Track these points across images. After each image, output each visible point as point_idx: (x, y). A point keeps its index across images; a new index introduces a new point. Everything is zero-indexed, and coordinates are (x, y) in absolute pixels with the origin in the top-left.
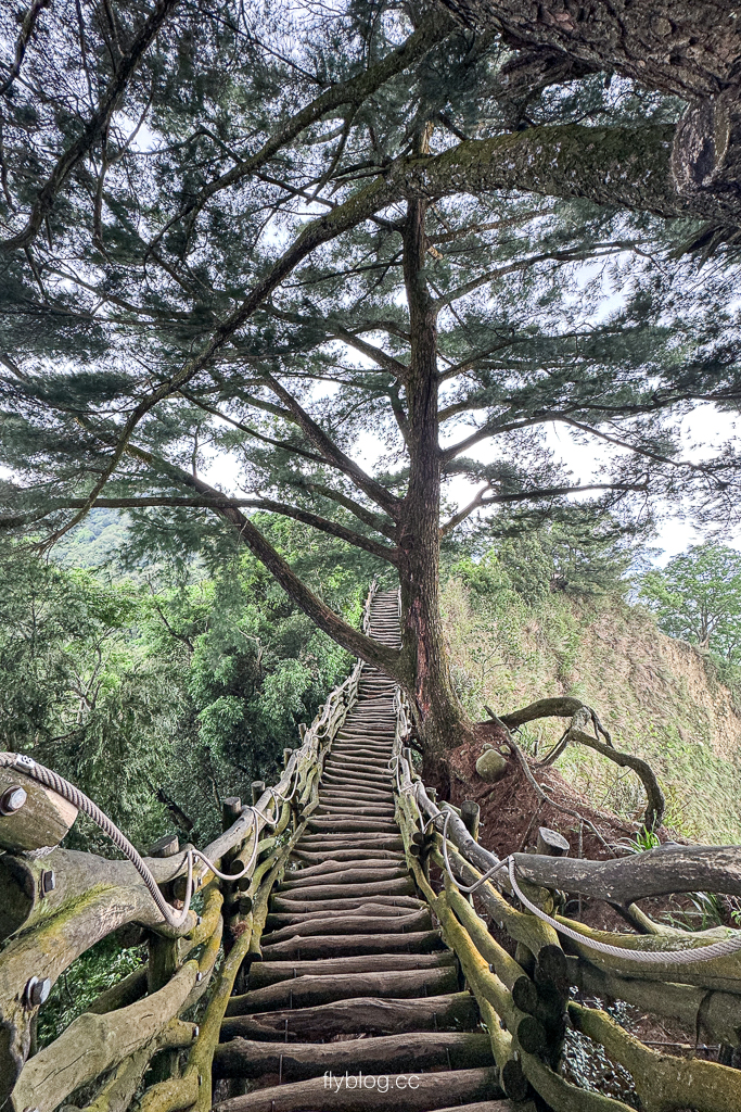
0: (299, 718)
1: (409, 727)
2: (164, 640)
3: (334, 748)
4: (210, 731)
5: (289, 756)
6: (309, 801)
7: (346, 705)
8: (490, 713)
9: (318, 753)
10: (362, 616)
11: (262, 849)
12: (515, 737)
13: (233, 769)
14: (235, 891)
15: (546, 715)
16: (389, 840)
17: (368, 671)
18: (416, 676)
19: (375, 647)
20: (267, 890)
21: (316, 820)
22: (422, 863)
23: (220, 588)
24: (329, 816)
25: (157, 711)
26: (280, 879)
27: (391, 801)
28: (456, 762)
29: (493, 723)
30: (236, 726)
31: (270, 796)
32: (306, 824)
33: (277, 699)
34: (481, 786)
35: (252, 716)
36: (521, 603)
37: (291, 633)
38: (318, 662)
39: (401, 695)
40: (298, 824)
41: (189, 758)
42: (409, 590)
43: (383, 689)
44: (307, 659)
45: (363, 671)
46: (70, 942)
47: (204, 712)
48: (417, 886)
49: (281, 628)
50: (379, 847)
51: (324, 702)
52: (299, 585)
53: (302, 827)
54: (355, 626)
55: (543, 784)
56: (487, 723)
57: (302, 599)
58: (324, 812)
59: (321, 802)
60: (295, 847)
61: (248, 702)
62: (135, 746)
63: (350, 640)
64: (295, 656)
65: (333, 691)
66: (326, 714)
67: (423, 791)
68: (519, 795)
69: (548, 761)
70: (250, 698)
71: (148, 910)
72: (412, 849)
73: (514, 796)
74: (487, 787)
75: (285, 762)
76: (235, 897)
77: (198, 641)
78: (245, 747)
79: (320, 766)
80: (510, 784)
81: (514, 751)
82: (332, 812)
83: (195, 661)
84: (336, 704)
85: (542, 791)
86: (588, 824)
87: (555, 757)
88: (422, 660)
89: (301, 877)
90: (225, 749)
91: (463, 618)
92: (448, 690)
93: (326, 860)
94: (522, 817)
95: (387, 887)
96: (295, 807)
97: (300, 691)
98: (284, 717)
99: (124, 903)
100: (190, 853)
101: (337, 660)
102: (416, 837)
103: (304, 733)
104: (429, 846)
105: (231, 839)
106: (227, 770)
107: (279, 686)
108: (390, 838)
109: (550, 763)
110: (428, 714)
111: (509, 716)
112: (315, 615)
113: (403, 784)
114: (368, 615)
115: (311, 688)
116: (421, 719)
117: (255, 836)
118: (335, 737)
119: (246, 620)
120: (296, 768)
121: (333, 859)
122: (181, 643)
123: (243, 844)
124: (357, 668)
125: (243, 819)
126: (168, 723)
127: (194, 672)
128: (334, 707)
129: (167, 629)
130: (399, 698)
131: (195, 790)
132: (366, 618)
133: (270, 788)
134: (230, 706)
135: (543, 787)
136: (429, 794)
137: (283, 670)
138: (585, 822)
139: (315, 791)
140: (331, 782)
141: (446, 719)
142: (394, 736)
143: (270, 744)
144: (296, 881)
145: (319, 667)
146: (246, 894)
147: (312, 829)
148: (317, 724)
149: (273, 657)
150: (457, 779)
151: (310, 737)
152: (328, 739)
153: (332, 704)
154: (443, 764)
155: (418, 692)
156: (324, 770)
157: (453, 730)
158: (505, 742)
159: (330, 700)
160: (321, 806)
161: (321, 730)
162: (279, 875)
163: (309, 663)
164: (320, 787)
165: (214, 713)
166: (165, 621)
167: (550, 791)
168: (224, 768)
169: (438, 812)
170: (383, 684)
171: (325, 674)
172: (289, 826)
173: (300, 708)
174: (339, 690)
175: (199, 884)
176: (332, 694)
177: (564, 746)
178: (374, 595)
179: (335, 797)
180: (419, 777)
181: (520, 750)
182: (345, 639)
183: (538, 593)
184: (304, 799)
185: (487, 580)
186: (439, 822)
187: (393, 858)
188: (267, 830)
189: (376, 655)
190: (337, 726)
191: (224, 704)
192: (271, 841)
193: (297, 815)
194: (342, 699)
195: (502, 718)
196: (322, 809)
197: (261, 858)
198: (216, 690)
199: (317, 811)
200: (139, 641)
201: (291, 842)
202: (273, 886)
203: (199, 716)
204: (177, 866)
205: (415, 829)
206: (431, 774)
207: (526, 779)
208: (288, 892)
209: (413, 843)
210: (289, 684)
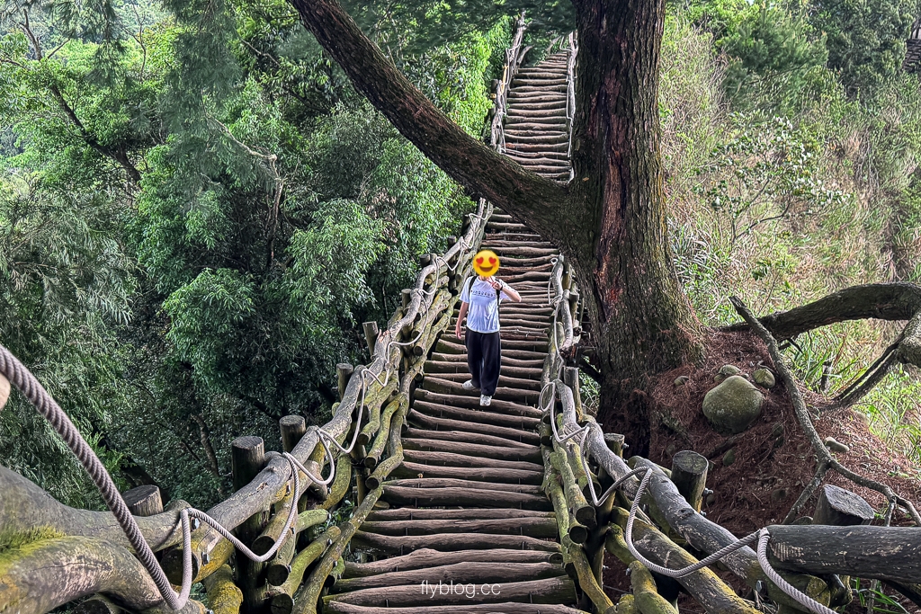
0: (363, 312)
1: (576, 332)
2: (76, 156)
3: (429, 369)
4: (189, 333)
5: (347, 376)
6: (386, 454)
7: (454, 293)
8: (741, 310)
9: (402, 376)
10: (490, 116)
11: (303, 525)
12: (786, 357)
13: (237, 403)
14: (261, 584)
15: (855, 316)
16: (531, 520)
17: (499, 230)
18: (597, 235)
19: (517, 176)
20: (315, 589)
21: (400, 487)
22: (590, 556)
23: (184, 44)
24: (421, 480)
25: (87, 280)
26: (337, 573)
27: (537, 459)
28: (666, 395)
29: (747, 327)
30: (241, 325)
31: (316, 440)
32: (380, 491)
33: (319, 277)
34: (710, 437)
35: (271, 307)
36: (839, 93)
37: (339, 151)
38: (398, 206)
39: (564, 274)
40: (366, 492)
41: (151, 385)
42: (595, 54)
43: (528, 264)
44: (376, 200)
45: (488, 229)
46: (26, 590)
47: (175, 299)
48: (579, 590)
49: (320, 139)
50: (513, 530)
51: (412, 284)
52: (357, 40)
53: (373, 497)
54: (474, 135)
55: (830, 439)
56: (734, 328)
57: (364, 71)
58: (414, 474)
59: (407, 458)
60: (361, 528)
61: (260, 283)
62: (54, 342)
63: (466, 162)
64: (349, 195)
65: (429, 263)
66: (417, 307)
67: (600, 437)
68: (780, 455)
69: (848, 397)
70: (261, 275)
71: (132, 578)
72: (574, 532)
73: (771, 457)
74: (720, 441)
75: (339, 387)
76: (262, 595)
77: (146, 160)
78: (260, 363)
79: (405, 396)
80: (765, 437)
81: (782, 379)
82: (427, 475)
83: (143, 201)
84: (434, 288)
85: (826, 450)
86: (906, 506)
87: (862, 391)
88: (612, 204)
89: (373, 573)
90: (222, 365)
91: (705, 124)
92: (662, 264)
93: (418, 547)
94: (782, 493)
95: (527, 591)
96: (361, 465)
97: (364, 263)
98: (334, 308)
99: (94, 556)
100: (186, 513)
101: (436, 206)
102: (581, 514)
103: (374, 339)
104: (604, 531)
105: (252, 499)
106: (227, 406)
107: (322, 252)
108: (535, 517)
109: (848, 402)
110: (616, 309)
111: (781, 317)
112: (393, 108)
113: (563, 428)
114: (500, 112)
115: (384, 259)
116: (602, 318)
117: (292, 502)
118: (433, 349)
119: (248, 122)
120: (360, 399)
121: (430, 546)
122: (110, 163)
123: (273, 509)
124: (476, 222)
125: (271, 471)
126: (109, 303)
127: (145, 220)
128: (431, 294)
129: (77, 131)
130: (559, 280)
131: (168, 439)
132: (497, 122)
133: (316, 428)
134: (227, 287)
135: (830, 444)
136: (610, 444)
137: (329, 220)
138: (901, 503)
139: (397, 439)
140: (425, 425)
141: (652, 319)
142: (546, 349)
143: (309, 360)
144: (366, 579)
145: (401, 218)
146: (280, 589)
147: (391, 499)
148: (399, 324)
149: (306, 195)
150: (665, 426)
151: (387, 343)
152: (419, 352)
153: (426, 287)
154: (638, 399)
155: (600, 267)
156: (411, 406)
157: (663, 339)
158: (766, 363)
159: (422, 280)
160: (408, 464)
161: (408, 334)
162: (335, 565)
163: (380, 209)
164: (405, 433)
165: (195, 299)
166: (72, 115)
167: (841, 450)
168: (220, 402)
169: (629, 470)
170: (527, 255)
171: (412, 231)
172: (350, 494)
173: (364, 295)
174: (439, 263)
175: (205, 561)
176: (427, 270)
177: (882, 373)
178: (515, 69)
179: (432, 449)
180: (591, 419)
181: (794, 378)
182: (455, 158)
183: (880, 68)
184: (376, 451)
185: (769, 39)
186: (630, 485)
187: (537, 548)
188: (312, 496)
189: (519, 193)
190: (436, 329)
191: (213, 283)
192: (320, 514)
193: (364, 478)
194: (446, 279)
195: (765, 321)
196: (410, 470)
197: (304, 540)
198: (194, 257)
199: (399, 472)
200: (21, 158)
201: (356, 521)
202: (326, 585)
203: (164, 305)
204: (166, 530)
205: (581, 501)
206: (614, 417)
207: (799, 430)
208: (352, 594)
209: (577, 523)
210: (341, 248)
